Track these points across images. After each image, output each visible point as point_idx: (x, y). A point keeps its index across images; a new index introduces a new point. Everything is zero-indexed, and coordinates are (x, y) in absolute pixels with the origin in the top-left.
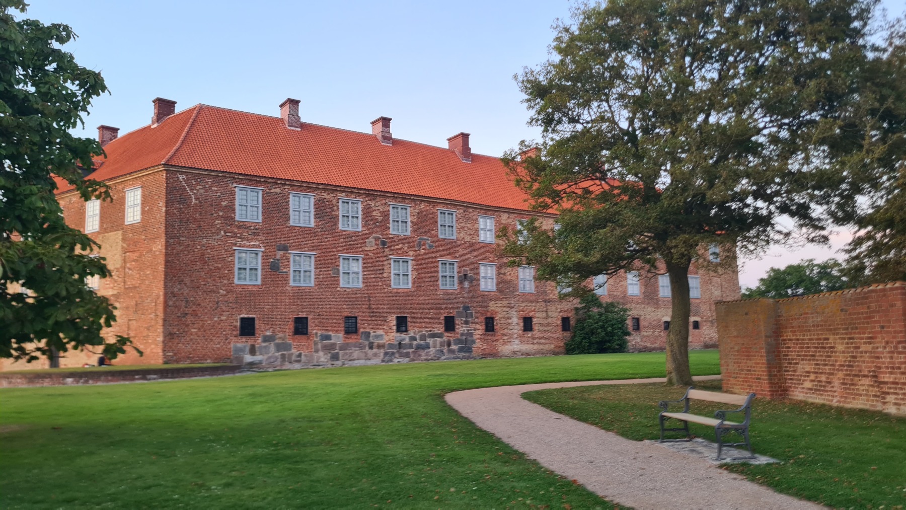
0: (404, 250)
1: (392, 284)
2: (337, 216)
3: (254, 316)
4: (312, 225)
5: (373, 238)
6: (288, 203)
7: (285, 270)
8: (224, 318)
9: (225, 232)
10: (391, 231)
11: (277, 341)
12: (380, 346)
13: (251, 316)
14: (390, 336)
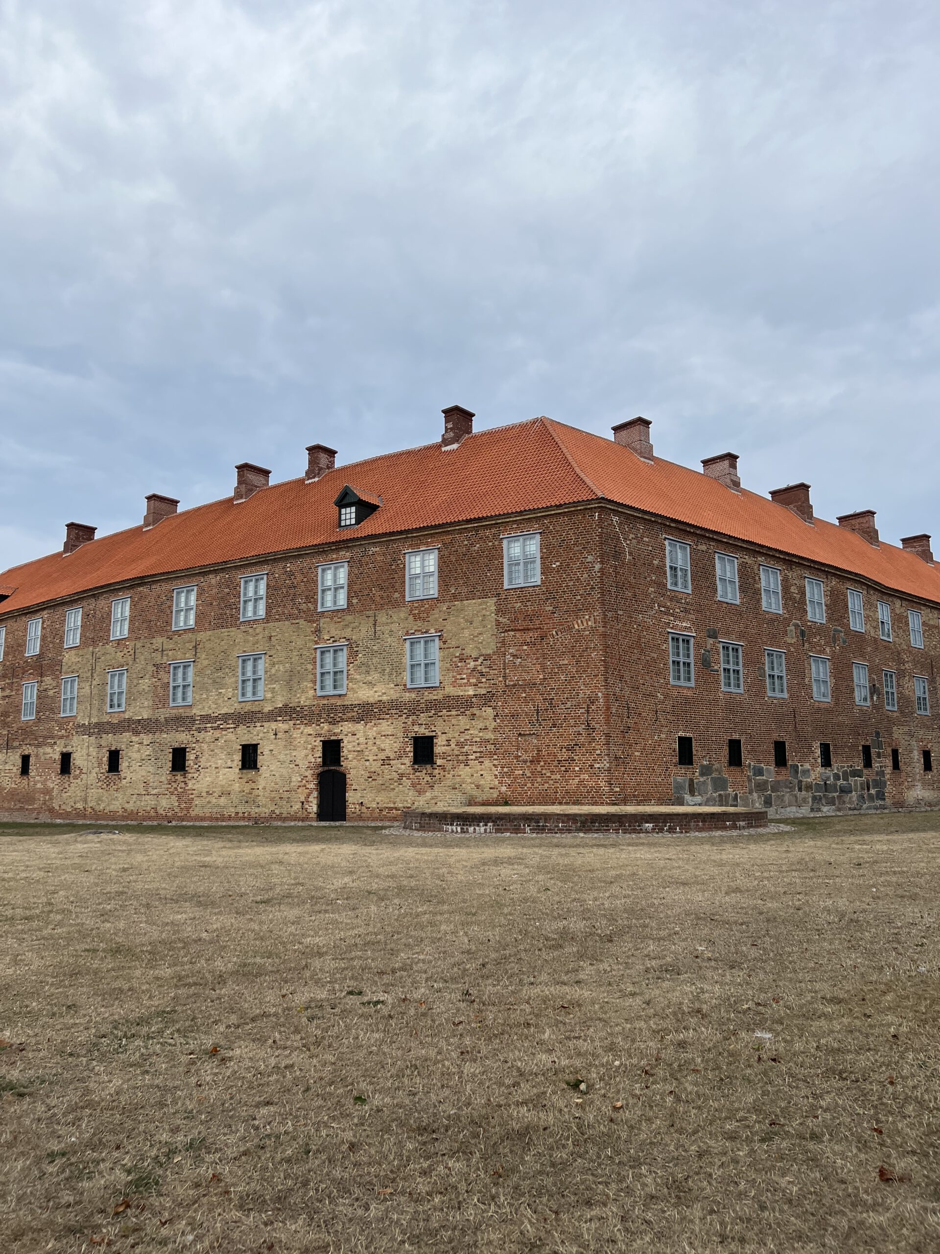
0: (820, 646)
1: (815, 695)
2: (759, 590)
3: (691, 735)
4: (738, 602)
5: (793, 625)
6: (714, 567)
7: (716, 667)
8: (663, 736)
9: (659, 606)
10: (809, 616)
11: (713, 775)
12: (809, 787)
13: (688, 735)
14: (816, 773)
